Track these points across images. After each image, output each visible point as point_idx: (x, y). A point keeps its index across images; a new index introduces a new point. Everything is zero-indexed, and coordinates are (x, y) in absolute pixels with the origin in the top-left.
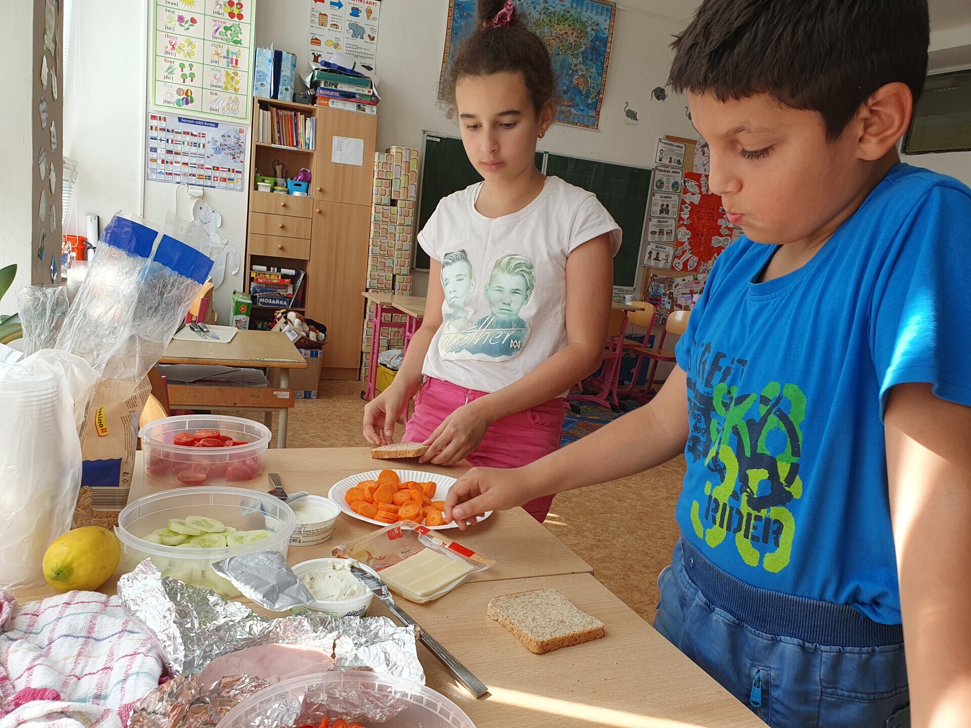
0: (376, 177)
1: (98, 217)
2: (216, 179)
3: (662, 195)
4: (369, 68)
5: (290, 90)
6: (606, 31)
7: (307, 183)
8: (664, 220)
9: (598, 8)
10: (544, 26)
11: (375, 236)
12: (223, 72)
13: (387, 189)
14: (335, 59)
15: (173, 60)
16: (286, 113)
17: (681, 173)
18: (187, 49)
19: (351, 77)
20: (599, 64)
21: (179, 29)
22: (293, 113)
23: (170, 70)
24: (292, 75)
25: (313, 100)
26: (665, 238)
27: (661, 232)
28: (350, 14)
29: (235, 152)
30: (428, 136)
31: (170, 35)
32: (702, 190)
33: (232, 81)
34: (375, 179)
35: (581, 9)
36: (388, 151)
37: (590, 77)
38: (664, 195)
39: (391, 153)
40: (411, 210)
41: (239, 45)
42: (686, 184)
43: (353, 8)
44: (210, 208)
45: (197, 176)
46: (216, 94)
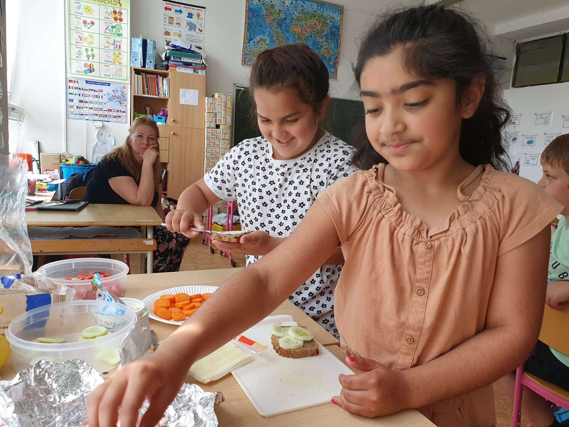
0: (206, 111)
1: (38, 142)
2: (110, 116)
4: (200, 48)
5: (153, 62)
6: (339, 22)
7: (165, 117)
9: (333, 9)
10: (302, 20)
11: (207, 146)
12: (112, 53)
13: (214, 119)
14: (179, 43)
15: (81, 47)
16: (151, 76)
18: (89, 40)
19: (189, 53)
20: (336, 41)
21: (84, 28)
22: (155, 76)
23: (80, 53)
24: (154, 53)
25: (167, 67)
28: (187, 17)
29: (121, 100)
30: (237, 87)
31: (78, 31)
33: (118, 58)
34: (206, 113)
35: (323, 10)
36: (213, 96)
37: (331, 49)
39: (215, 97)
40: (228, 131)
41: (121, 36)
43: (189, 13)
44: (107, 134)
45: (98, 115)
46: (108, 66)
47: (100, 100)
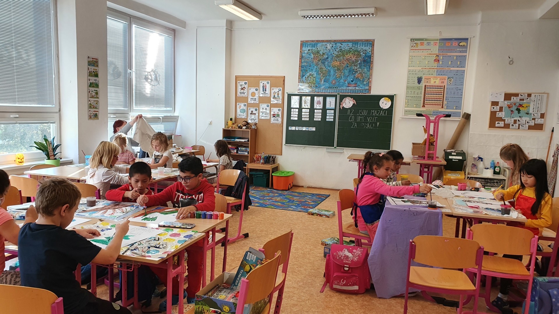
6: (370, 53)
9: (365, 44)
10: (341, 57)
20: (368, 67)
35: (357, 46)
37: (364, 73)
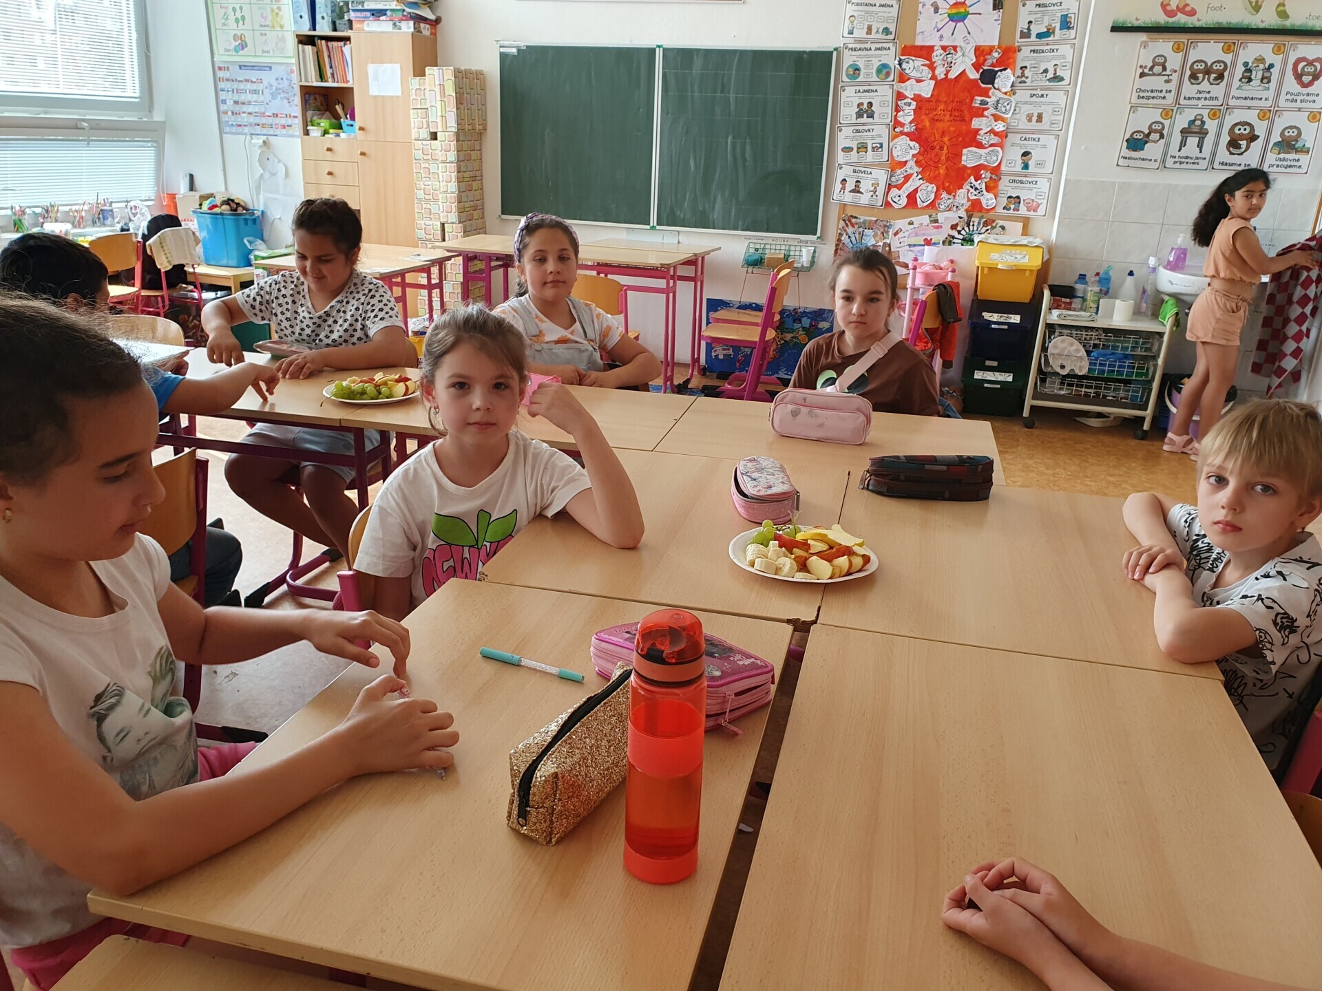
0: (411, 107)
2: (277, 126)
3: (858, 88)
5: (327, 17)
8: (866, 128)
11: (417, 177)
13: (424, 120)
17: (893, 49)
23: (226, 16)
25: (350, 25)
26: (870, 156)
27: (862, 148)
30: (501, 47)
32: (937, 72)
33: (277, 17)
34: (411, 110)
38: (861, 89)
39: (425, 77)
40: (453, 143)
42: (904, 66)
44: (274, 157)
45: (261, 125)
47: (261, 98)
